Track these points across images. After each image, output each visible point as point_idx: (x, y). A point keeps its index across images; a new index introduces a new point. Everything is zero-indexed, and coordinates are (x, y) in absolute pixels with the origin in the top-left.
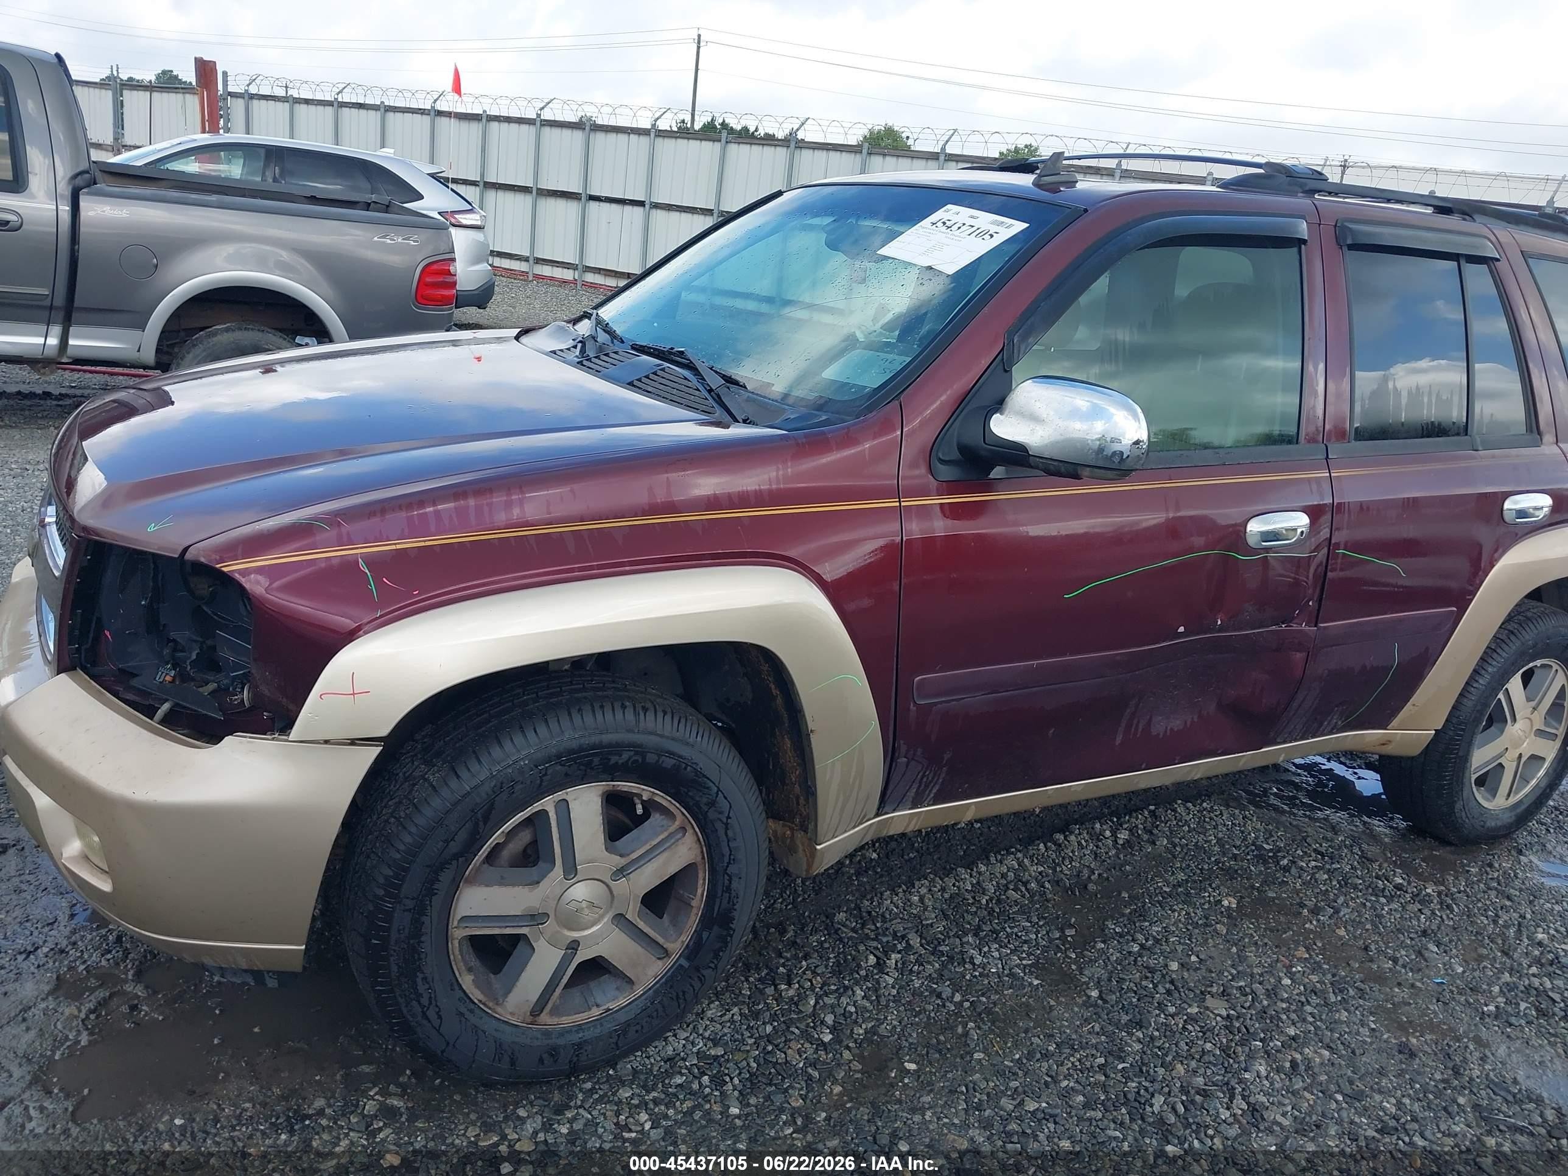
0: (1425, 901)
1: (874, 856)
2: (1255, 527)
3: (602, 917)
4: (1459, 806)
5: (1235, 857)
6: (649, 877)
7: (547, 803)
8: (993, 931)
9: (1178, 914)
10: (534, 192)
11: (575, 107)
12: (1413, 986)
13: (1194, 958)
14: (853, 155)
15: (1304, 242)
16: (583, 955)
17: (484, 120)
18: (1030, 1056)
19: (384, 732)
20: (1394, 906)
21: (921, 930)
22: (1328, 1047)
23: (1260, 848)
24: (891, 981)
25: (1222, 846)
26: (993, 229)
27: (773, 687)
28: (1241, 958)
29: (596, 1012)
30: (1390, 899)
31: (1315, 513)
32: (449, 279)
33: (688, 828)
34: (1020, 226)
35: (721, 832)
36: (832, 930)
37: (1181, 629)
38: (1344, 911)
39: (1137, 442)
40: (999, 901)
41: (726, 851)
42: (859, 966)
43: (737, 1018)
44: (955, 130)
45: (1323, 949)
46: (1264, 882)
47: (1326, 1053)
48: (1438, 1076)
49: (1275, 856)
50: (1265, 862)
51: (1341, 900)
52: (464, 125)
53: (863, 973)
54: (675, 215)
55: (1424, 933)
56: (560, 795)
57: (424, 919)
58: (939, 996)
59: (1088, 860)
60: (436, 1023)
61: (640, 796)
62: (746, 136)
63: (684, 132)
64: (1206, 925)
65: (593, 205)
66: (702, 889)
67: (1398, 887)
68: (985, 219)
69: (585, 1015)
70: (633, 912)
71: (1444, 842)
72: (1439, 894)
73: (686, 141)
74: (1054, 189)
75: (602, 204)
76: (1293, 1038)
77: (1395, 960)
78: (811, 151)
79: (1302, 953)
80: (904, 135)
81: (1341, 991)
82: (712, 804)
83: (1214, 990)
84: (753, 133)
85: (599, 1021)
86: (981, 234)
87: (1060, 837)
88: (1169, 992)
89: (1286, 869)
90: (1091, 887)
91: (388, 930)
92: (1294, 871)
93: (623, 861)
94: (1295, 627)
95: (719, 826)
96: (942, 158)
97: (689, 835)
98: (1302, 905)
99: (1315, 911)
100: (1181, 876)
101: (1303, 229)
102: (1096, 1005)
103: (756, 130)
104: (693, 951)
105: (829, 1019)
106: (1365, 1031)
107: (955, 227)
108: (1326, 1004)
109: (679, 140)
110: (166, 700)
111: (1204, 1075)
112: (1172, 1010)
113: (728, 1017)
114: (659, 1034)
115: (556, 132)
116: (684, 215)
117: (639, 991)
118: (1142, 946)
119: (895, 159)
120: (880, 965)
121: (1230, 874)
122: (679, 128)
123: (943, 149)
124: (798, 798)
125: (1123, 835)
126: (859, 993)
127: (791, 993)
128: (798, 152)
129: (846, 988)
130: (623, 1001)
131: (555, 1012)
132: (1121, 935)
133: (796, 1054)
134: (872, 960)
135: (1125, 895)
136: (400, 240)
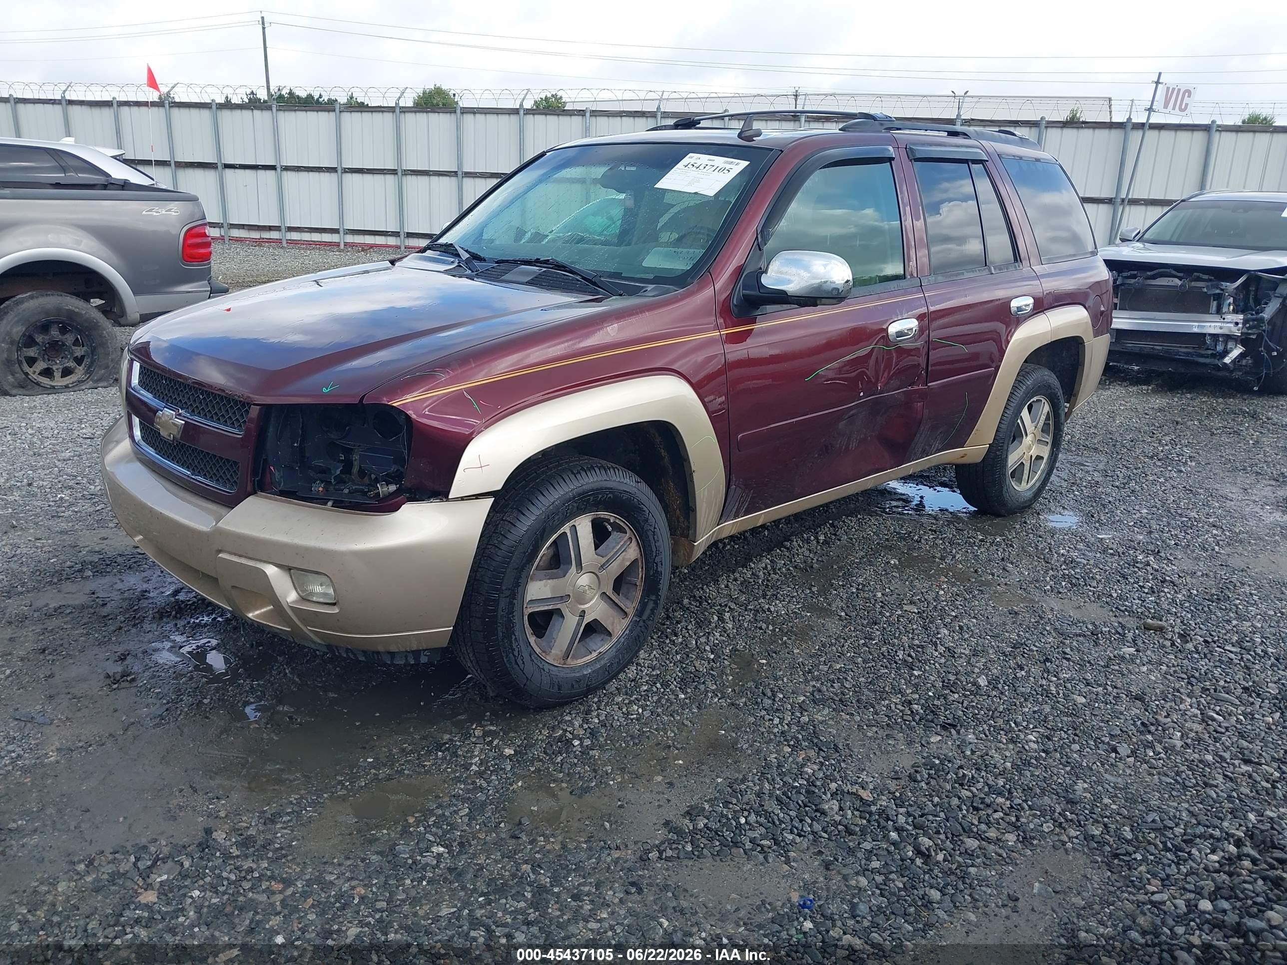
0: (999, 545)
1: (686, 571)
2: (893, 329)
3: (595, 595)
4: (1005, 489)
5: (887, 540)
6: (615, 569)
7: (566, 528)
8: (774, 595)
9: (869, 572)
10: (173, 165)
11: (198, 90)
12: (1006, 584)
13: (887, 590)
14: (448, 115)
15: (893, 159)
16: (588, 619)
17: (115, 105)
18: (824, 645)
19: (499, 487)
20: (983, 550)
21: (735, 601)
22: (976, 618)
23: (899, 533)
24: (731, 626)
25: (878, 536)
26: (728, 167)
27: (662, 451)
28: (913, 587)
29: (594, 654)
30: (979, 547)
31: (920, 318)
32: (204, 240)
33: (634, 540)
34: (744, 164)
35: (651, 538)
36: (684, 608)
37: (862, 394)
38: (958, 556)
39: (847, 281)
40: (768, 580)
41: (654, 550)
42: (710, 622)
43: (657, 656)
44: (528, 90)
45: (954, 576)
46: (909, 549)
47: (974, 620)
48: (1033, 620)
49: (909, 536)
50: (905, 540)
51: (954, 551)
52: (96, 111)
53: (714, 625)
54: (304, 175)
55: (1003, 559)
56: (572, 523)
57: (515, 601)
58: (761, 628)
59: (807, 553)
60: (522, 666)
61: (608, 521)
62: (356, 107)
63: (253, 104)
64: (887, 574)
65: (229, 172)
66: (641, 573)
67: (981, 541)
68: (720, 161)
69: (589, 657)
70: (610, 592)
71: (999, 515)
72: (1004, 540)
73: (304, 113)
74: (749, 139)
75: (237, 170)
76: (956, 617)
77: (993, 575)
78: (413, 114)
79: (943, 578)
80: (452, 92)
81: (971, 592)
82: (647, 520)
83: (905, 602)
84: (318, 99)
85: (597, 660)
86: (722, 170)
87: (788, 544)
88: (882, 607)
89: (918, 542)
90: (815, 566)
91: (495, 611)
92: (923, 541)
93: (604, 560)
94: (916, 388)
95: (650, 533)
96: (522, 112)
97: (634, 543)
98: (934, 557)
99: (943, 558)
100: (862, 553)
101: (891, 151)
102: (846, 619)
103: (321, 96)
104: (640, 613)
105: (708, 648)
106: (989, 608)
107: (701, 167)
108: (966, 599)
109: (298, 113)
110: (329, 500)
111: (918, 639)
112: (888, 614)
113: (652, 655)
114: (622, 670)
115: (184, 111)
116: (311, 174)
117: (614, 640)
118: (857, 589)
119: (483, 116)
120: (721, 619)
121: (890, 548)
122: (250, 99)
123: (521, 105)
124: (678, 518)
125: (822, 538)
126: (717, 634)
127: (680, 640)
128: (402, 115)
129: (709, 633)
130: (606, 647)
131: (574, 657)
132: (843, 586)
133: (702, 666)
134: (716, 618)
135: (835, 567)
136: (164, 212)
